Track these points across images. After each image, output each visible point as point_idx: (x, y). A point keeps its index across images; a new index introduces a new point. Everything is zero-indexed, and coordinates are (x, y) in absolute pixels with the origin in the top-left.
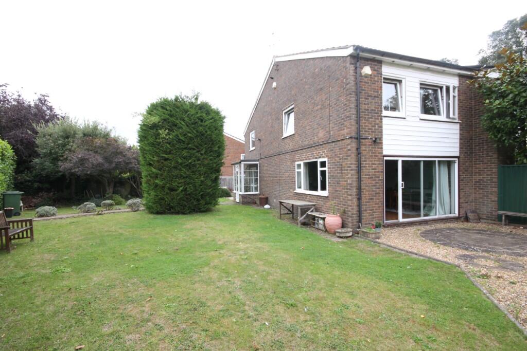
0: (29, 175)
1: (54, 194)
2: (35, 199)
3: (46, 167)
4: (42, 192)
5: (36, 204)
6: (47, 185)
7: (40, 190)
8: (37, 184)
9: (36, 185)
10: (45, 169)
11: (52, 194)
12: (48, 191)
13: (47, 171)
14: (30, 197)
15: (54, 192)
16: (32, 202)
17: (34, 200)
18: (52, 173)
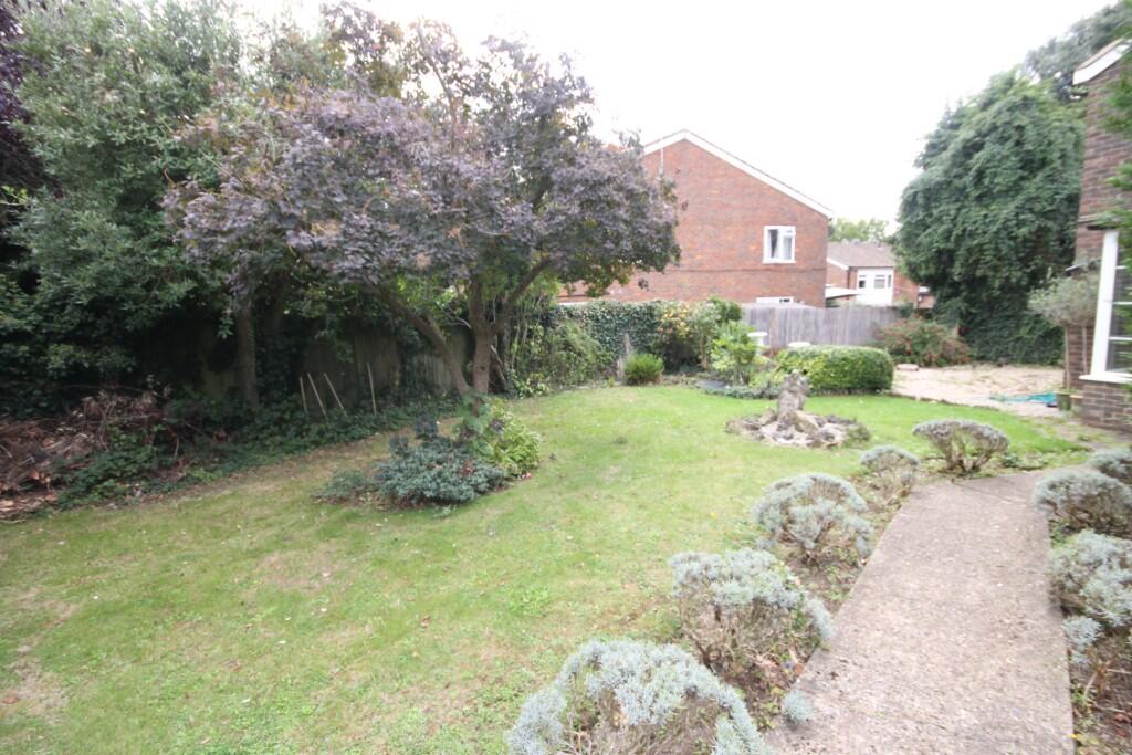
0: (19, 302)
1: (160, 403)
2: (58, 437)
3: (83, 244)
4: (94, 394)
5: (64, 470)
6: (114, 358)
7: (78, 382)
8: (66, 349)
9: (58, 357)
10: (84, 258)
11: (148, 400)
12: (129, 383)
13: (93, 268)
14: (32, 428)
15: (159, 389)
16: (41, 458)
17: (52, 444)
18: (128, 283)
